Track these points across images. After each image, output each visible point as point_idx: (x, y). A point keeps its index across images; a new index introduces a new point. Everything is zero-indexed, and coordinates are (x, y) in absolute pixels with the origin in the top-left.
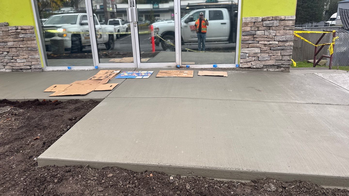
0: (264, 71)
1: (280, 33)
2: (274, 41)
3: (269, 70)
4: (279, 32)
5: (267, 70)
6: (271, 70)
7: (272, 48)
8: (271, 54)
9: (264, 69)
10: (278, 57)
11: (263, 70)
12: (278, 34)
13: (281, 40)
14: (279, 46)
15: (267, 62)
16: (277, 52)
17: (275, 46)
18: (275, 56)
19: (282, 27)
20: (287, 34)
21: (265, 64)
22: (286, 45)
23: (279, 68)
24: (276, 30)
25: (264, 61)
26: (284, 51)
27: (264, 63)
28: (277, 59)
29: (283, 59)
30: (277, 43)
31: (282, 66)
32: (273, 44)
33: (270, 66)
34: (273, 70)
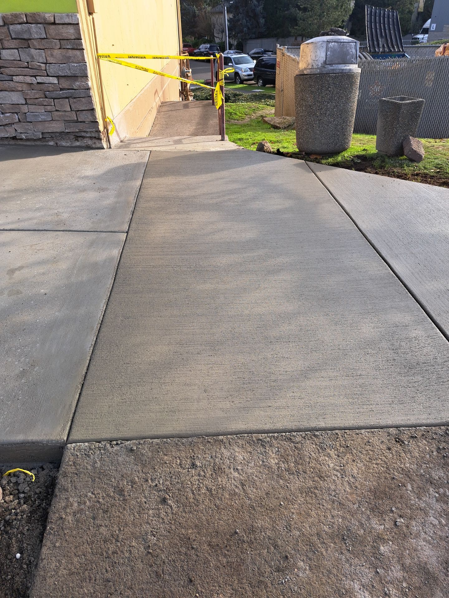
0: (49, 145)
1: (56, 58)
2: (48, 76)
3: (59, 143)
4: (52, 55)
5: (57, 144)
6: (64, 144)
7: (47, 92)
8: (49, 108)
9: (48, 141)
10: (67, 114)
11: (47, 144)
12: (50, 60)
13: (60, 73)
14: (61, 89)
15: (47, 125)
16: (61, 102)
17: (51, 89)
18: (60, 113)
19: (55, 41)
20: (70, 61)
21: (44, 131)
22: (75, 88)
23: (79, 139)
24: (44, 49)
25: (40, 123)
26: (75, 100)
27: (40, 127)
28: (66, 119)
29: (79, 120)
30: (55, 81)
31: (83, 134)
32: (46, 83)
33: (58, 134)
34: (68, 144)
